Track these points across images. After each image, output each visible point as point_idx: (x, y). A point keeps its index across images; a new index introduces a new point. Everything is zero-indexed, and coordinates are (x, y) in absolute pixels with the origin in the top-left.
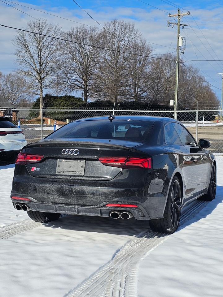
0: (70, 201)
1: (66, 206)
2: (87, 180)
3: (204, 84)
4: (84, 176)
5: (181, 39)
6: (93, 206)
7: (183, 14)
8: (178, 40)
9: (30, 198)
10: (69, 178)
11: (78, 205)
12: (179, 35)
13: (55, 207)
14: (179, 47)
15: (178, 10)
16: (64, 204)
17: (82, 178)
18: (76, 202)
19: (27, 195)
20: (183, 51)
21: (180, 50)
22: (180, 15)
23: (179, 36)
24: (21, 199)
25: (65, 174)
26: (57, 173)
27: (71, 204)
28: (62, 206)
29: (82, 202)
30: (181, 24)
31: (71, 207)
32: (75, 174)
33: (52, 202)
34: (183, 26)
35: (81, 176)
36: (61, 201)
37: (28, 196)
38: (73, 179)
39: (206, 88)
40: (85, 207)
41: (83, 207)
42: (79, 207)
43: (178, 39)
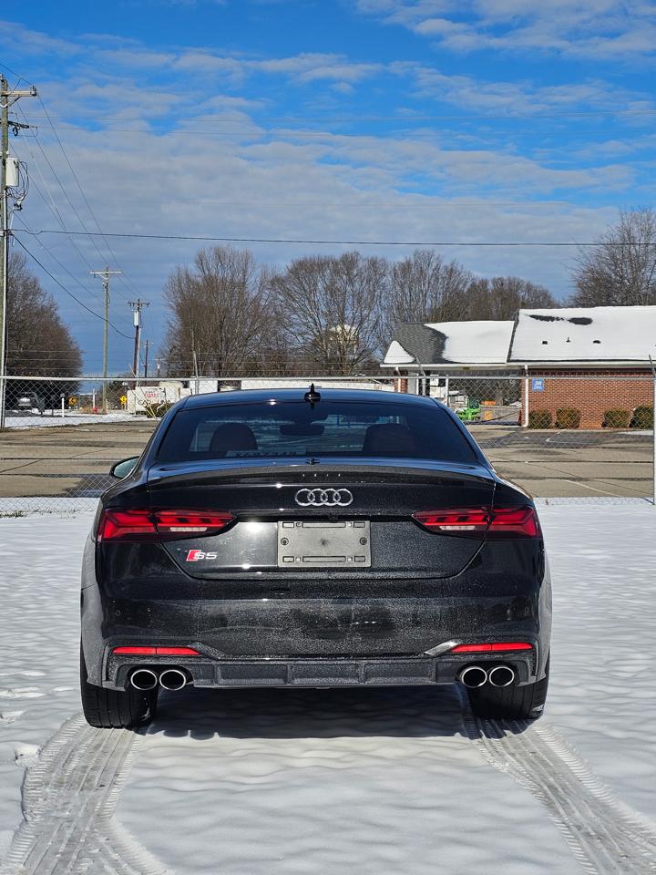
0: (343, 646)
1: (328, 662)
2: (382, 579)
3: (41, 301)
4: (370, 570)
5: (14, 166)
6: (413, 654)
7: (17, 92)
8: (5, 169)
9: (198, 646)
10: (324, 575)
11: (369, 656)
12: (7, 153)
13: (292, 667)
14: (7, 188)
15: (3, 81)
16: (323, 656)
17: (369, 575)
18: (362, 648)
19: (188, 638)
20: (19, 203)
21: (9, 198)
22: (6, 96)
23: (7, 156)
24: (160, 651)
25: (310, 565)
26: (281, 564)
27: (347, 656)
28: (314, 662)
29: (381, 646)
30: (10, 123)
31: (347, 662)
32: (341, 565)
33: (279, 655)
34: (17, 127)
35: (363, 570)
36: (312, 649)
37: (193, 642)
38: (337, 580)
39: (43, 312)
40: (390, 661)
41: (385, 661)
42: (371, 661)
43: (4, 163)
